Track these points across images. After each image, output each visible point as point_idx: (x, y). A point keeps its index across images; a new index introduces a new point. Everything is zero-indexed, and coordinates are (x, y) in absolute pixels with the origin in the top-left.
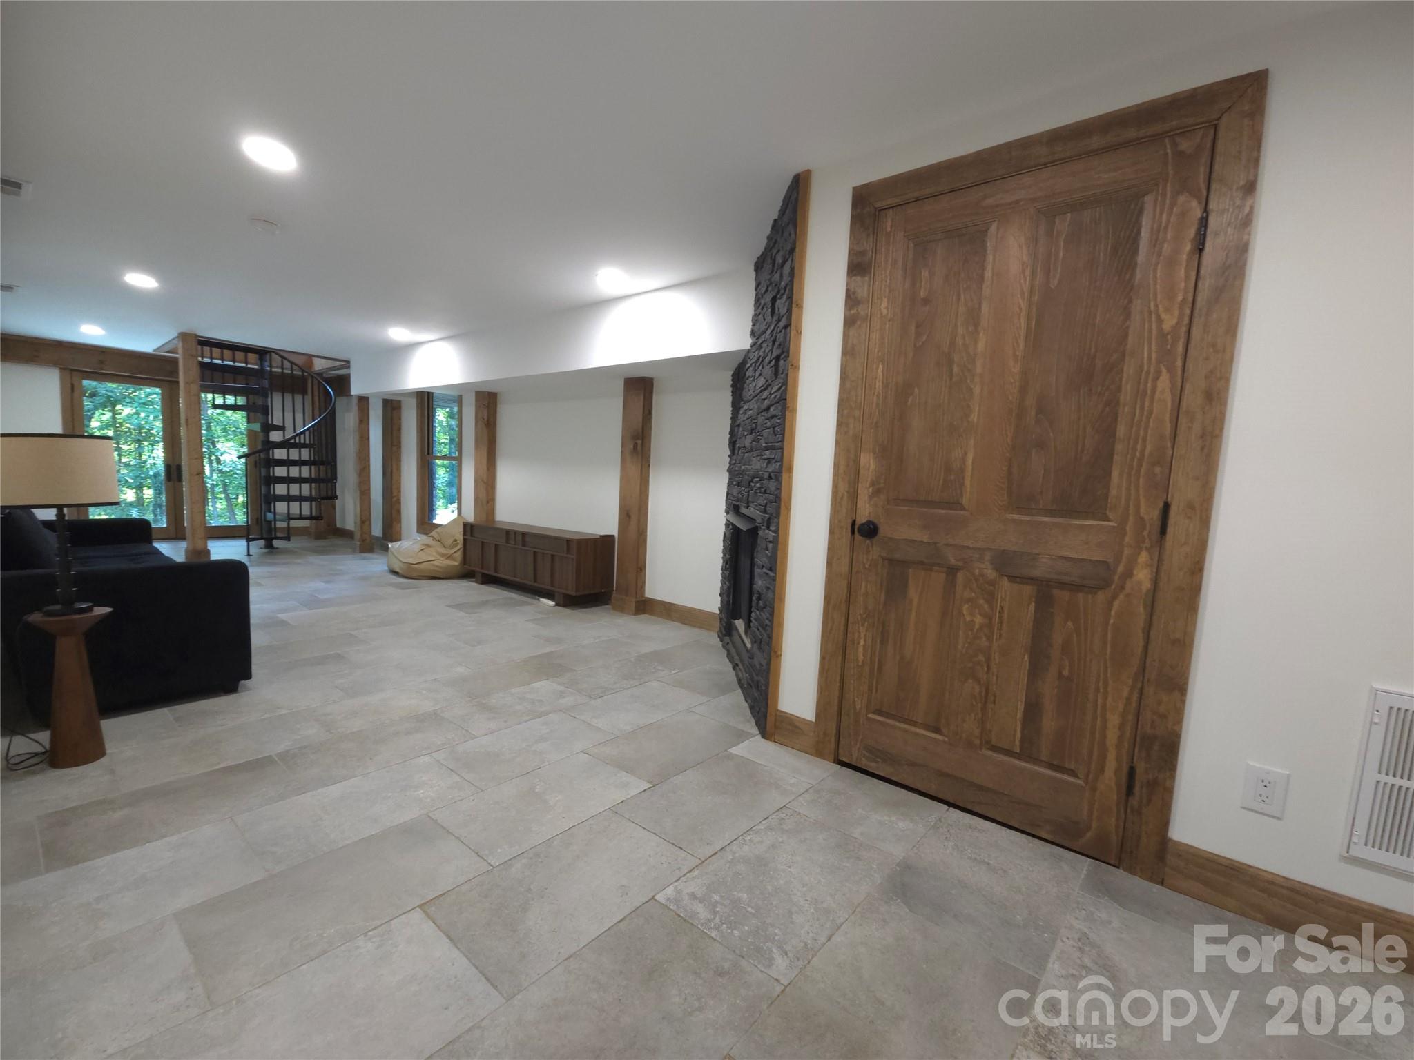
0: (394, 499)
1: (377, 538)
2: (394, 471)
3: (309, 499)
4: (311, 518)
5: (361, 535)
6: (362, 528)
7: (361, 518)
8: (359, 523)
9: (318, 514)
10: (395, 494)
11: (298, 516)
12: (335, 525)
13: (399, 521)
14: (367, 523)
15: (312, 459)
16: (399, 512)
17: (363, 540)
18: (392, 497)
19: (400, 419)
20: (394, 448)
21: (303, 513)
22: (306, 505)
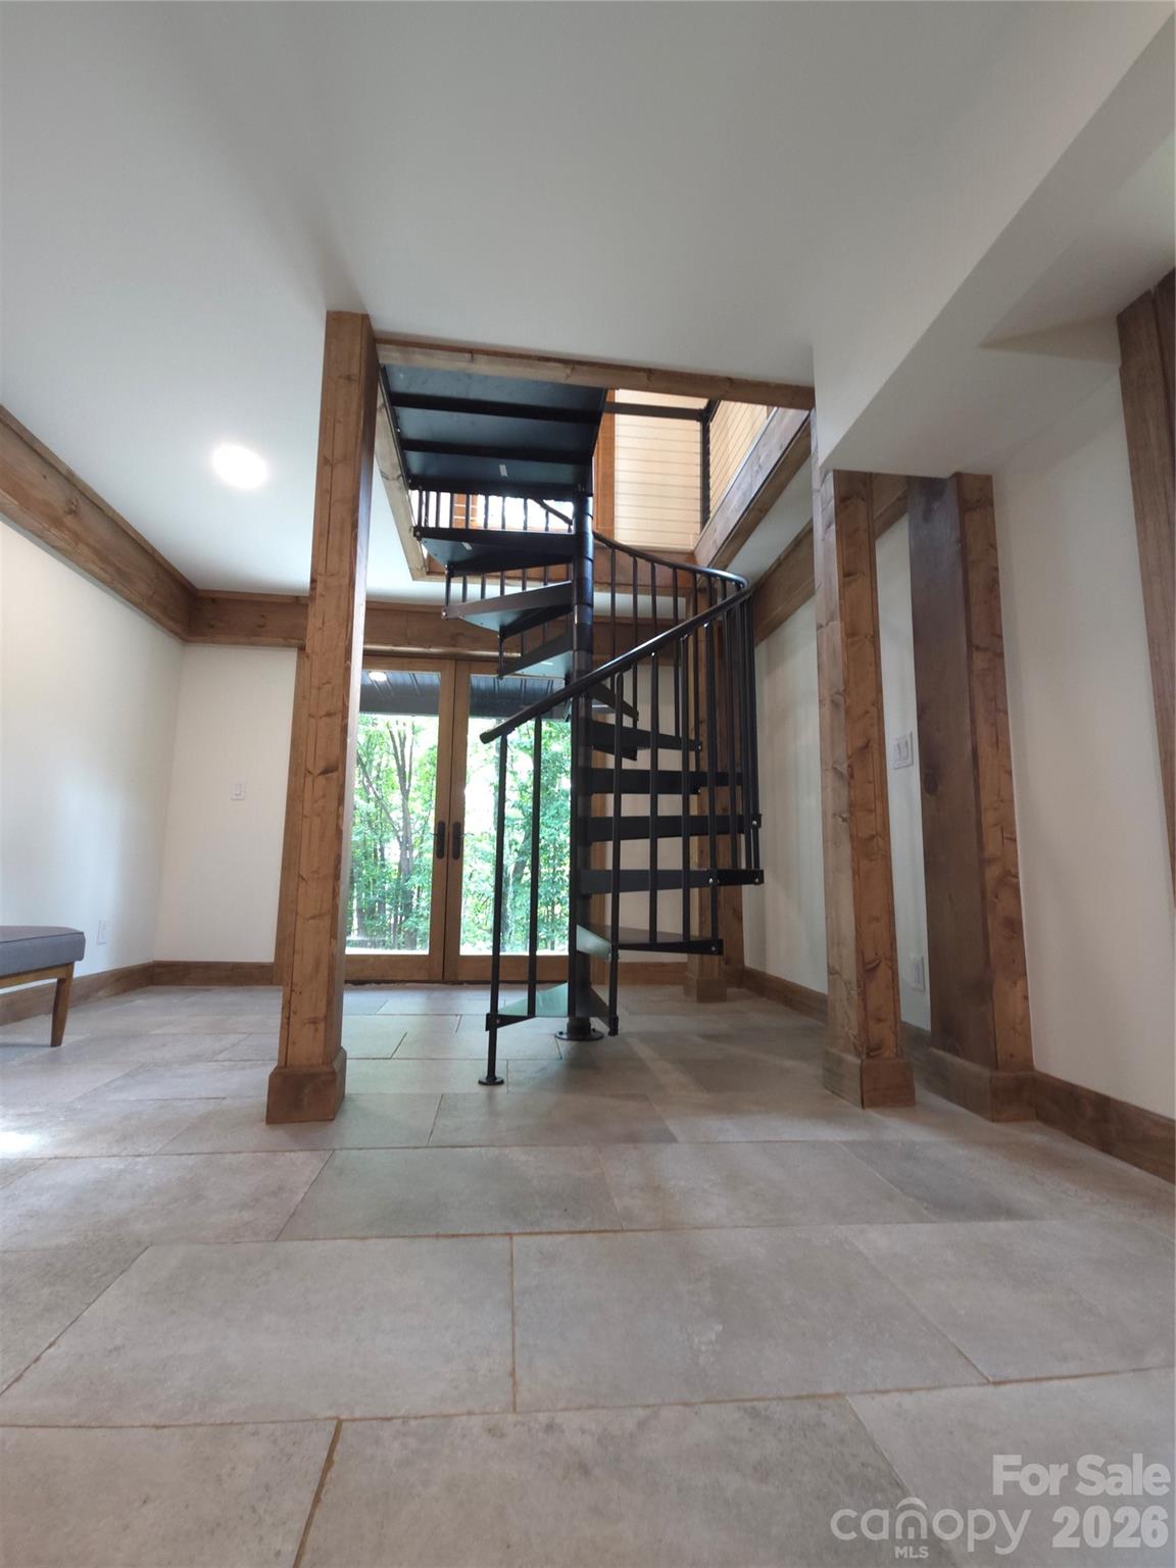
0: (993, 872)
1: (914, 1036)
2: (985, 749)
3: (683, 879)
4: (685, 945)
5: (864, 1028)
6: (863, 995)
7: (860, 952)
8: (850, 971)
9: (708, 934)
10: (992, 848)
11: (646, 939)
12: (741, 960)
13: (1017, 968)
14: (883, 972)
15: (693, 768)
16: (1014, 926)
17: (870, 1050)
18: (984, 863)
19: (993, 546)
20: (980, 661)
21: (661, 927)
22: (670, 901)
